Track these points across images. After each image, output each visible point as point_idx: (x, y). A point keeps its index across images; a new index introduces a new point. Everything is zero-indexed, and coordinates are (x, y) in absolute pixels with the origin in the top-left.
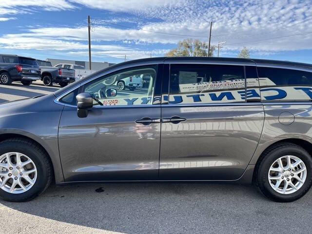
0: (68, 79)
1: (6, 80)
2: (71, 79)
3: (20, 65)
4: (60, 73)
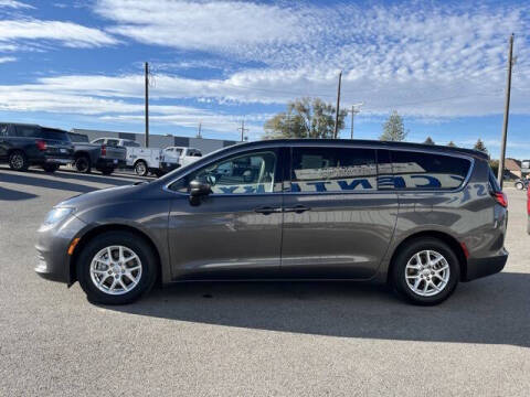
0: (116, 162)
1: (20, 164)
2: (120, 161)
3: (44, 141)
4: (104, 153)
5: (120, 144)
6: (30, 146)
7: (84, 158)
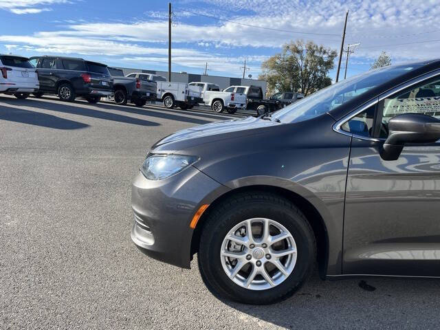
0: (148, 95)
1: (68, 95)
2: (151, 94)
3: (88, 74)
4: (138, 86)
5: (150, 78)
6: (75, 79)
7: (121, 91)
